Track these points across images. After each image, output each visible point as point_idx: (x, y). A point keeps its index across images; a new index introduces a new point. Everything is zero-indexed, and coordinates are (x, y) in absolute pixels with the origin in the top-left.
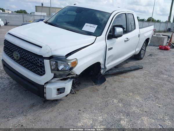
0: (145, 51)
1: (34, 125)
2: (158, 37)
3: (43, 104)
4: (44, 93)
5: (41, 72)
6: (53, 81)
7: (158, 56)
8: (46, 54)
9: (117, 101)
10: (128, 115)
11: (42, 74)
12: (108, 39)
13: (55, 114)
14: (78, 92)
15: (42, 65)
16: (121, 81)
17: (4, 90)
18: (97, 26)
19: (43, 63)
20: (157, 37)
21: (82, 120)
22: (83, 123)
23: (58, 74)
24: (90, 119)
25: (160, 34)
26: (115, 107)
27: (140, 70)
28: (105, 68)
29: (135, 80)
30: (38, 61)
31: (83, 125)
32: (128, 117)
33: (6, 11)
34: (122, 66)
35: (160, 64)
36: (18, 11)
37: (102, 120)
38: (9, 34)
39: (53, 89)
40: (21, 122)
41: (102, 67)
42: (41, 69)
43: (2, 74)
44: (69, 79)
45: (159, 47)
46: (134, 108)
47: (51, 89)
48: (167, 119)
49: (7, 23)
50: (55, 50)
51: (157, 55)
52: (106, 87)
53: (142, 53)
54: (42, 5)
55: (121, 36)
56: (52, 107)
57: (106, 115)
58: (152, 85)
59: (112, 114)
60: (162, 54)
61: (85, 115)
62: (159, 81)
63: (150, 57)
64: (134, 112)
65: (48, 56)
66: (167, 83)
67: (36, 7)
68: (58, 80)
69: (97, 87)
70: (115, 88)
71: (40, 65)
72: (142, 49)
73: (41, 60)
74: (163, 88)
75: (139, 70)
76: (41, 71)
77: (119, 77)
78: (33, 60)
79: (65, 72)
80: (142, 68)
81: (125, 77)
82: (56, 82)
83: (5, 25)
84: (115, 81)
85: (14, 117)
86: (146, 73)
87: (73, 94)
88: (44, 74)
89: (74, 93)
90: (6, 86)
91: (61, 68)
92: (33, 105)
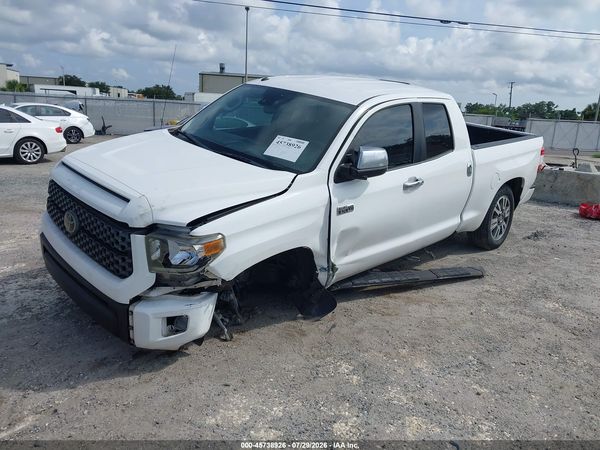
0: (509, 220)
1: (86, 412)
2: (584, 175)
3: (130, 363)
4: (129, 328)
5: (121, 267)
6: (153, 294)
7: (562, 239)
8: (136, 219)
9: (351, 368)
10: (365, 407)
11: (124, 272)
12: (336, 181)
13: (152, 389)
14: (241, 337)
15: (127, 249)
16: (390, 311)
17: (39, 319)
18: (307, 143)
19: (129, 244)
20: (579, 175)
21: (221, 411)
22: (224, 418)
23: (167, 277)
24: (246, 411)
25: (589, 166)
26: (337, 384)
27: (474, 281)
28: (332, 268)
29: (440, 311)
30: (117, 238)
31: (220, 423)
32: (361, 415)
33: (111, 90)
34: (416, 268)
35: (556, 265)
36: (148, 90)
37: (281, 414)
38: (64, 164)
39: (151, 317)
40: (57, 402)
41: (320, 262)
42: (124, 260)
43: (45, 276)
44: (205, 294)
45: (581, 209)
46: (393, 392)
47: (146, 317)
48: (485, 428)
49: (104, 128)
50: (163, 209)
51: (560, 236)
52: (334, 326)
53: (492, 227)
54: (222, 69)
55: (379, 172)
56: (150, 371)
57: (298, 404)
58: (488, 330)
59: (317, 403)
60: (582, 232)
61: (236, 399)
62: (517, 319)
63: (530, 241)
64: (388, 403)
65: (141, 224)
66: (546, 326)
67: (202, 75)
68: (170, 293)
69: (305, 325)
70: (361, 331)
71: (120, 249)
72: (490, 214)
73: (123, 236)
74: (521, 341)
75: (469, 282)
76: (123, 264)
77: (390, 301)
78: (105, 235)
79: (185, 270)
80: (480, 277)
81: (409, 301)
82: (165, 299)
83: (98, 133)
84: (371, 312)
85: (41, 386)
86: (487, 291)
87: (225, 340)
88: (131, 273)
89: (228, 337)
90: (45, 310)
91: (177, 258)
92: (102, 363)
